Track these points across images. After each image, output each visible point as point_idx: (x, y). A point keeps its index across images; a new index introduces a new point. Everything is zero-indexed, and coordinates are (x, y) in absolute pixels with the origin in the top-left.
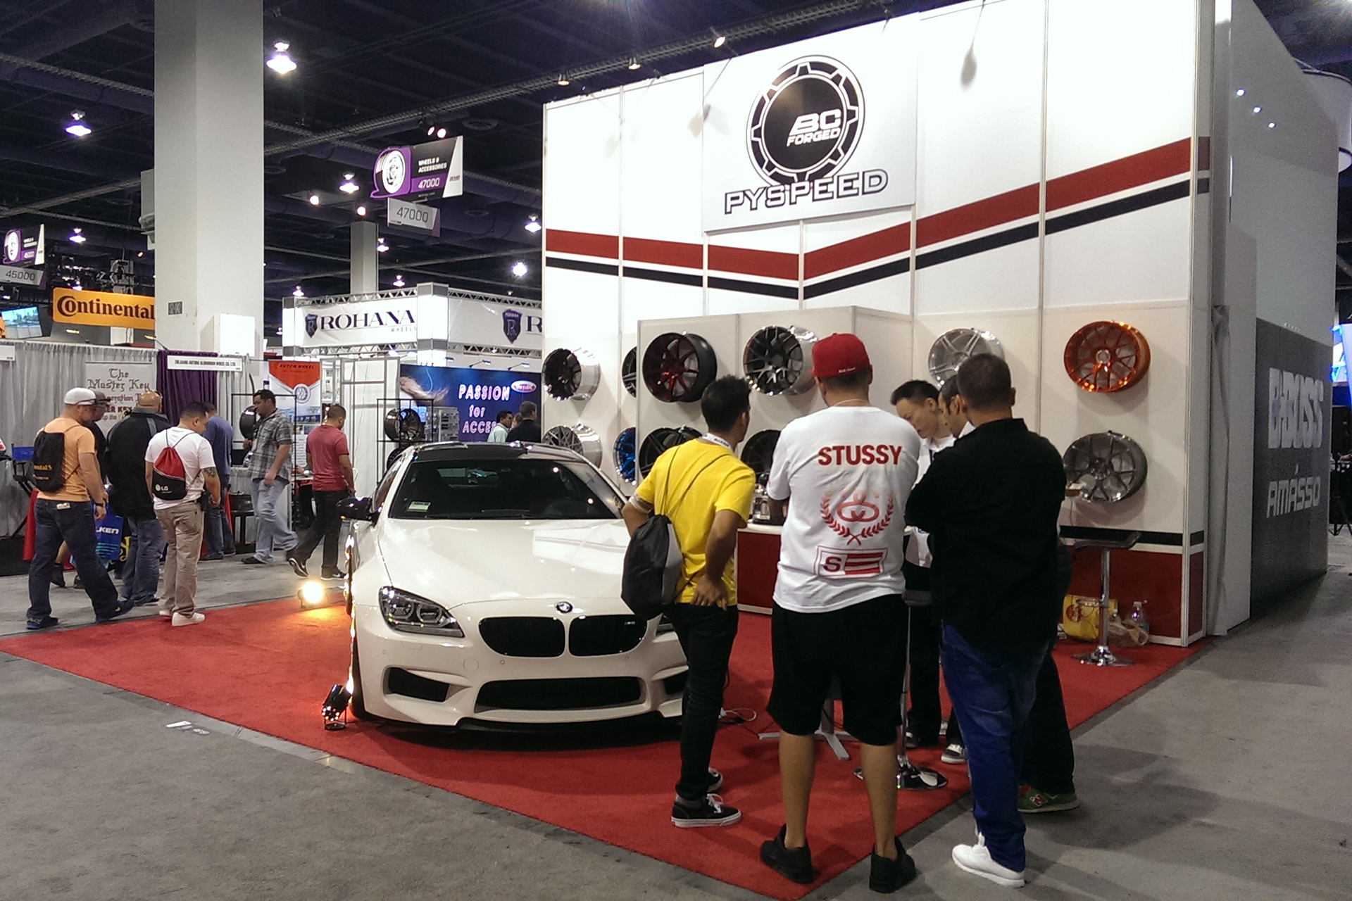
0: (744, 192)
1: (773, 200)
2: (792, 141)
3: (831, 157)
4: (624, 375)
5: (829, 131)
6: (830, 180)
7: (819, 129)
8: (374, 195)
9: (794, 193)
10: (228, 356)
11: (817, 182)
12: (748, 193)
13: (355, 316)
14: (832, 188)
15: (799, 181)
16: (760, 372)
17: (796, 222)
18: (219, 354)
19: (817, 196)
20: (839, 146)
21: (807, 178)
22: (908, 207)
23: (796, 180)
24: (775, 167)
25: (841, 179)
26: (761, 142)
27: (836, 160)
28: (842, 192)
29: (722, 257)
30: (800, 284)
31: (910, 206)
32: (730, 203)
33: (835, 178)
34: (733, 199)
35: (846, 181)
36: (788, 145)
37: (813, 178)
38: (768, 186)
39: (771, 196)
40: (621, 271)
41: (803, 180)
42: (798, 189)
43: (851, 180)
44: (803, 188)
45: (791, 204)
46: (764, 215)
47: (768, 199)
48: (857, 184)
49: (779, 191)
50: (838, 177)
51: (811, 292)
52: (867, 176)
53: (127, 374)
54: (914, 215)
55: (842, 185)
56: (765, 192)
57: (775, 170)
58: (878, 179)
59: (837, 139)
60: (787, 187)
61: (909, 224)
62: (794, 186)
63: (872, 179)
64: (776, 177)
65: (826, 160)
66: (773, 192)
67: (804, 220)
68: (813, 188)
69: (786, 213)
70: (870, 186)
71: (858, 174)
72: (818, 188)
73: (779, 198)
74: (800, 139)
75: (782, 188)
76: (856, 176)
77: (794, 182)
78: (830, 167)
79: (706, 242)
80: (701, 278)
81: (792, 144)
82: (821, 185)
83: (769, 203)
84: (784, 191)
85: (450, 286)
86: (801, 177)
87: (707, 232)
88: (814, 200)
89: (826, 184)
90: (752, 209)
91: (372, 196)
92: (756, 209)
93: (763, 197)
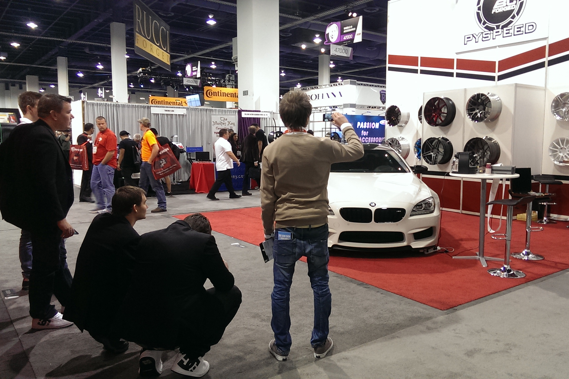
0: (472, 35)
1: (485, 38)
2: (494, 11)
3: (511, 18)
4: (419, 116)
5: (511, 6)
6: (511, 28)
7: (507, 6)
8: (326, 43)
9: (495, 34)
10: (264, 112)
11: (505, 29)
12: (474, 35)
13: (318, 95)
14: (511, 31)
15: (497, 29)
16: (473, 113)
17: (495, 47)
18: (261, 111)
19: (505, 35)
20: (515, 12)
21: (500, 27)
22: (545, 39)
23: (496, 28)
24: (486, 23)
25: (516, 27)
26: (481, 13)
27: (513, 19)
28: (516, 33)
29: (462, 64)
30: (496, 74)
31: (546, 38)
32: (466, 40)
33: (513, 27)
34: (468, 38)
35: (518, 28)
36: (493, 13)
37: (503, 27)
38: (483, 31)
39: (484, 36)
40: (419, 71)
41: (499, 28)
42: (496, 32)
43: (520, 28)
44: (498, 32)
45: (493, 39)
46: (482, 45)
47: (483, 37)
48: (523, 29)
49: (488, 34)
50: (514, 26)
51: (501, 78)
52: (527, 25)
53: (227, 119)
54: (548, 42)
55: (516, 30)
56: (482, 34)
57: (487, 24)
58: (532, 27)
59: (514, 10)
60: (492, 32)
61: (545, 46)
62: (495, 31)
63: (529, 27)
64: (487, 28)
65: (509, 19)
66: (485, 34)
67: (498, 46)
68: (503, 32)
69: (491, 43)
70: (528, 30)
71: (523, 25)
72: (505, 32)
73: (488, 37)
74: (498, 10)
75: (489, 32)
76: (522, 26)
77: (495, 29)
78: (511, 22)
79: (455, 57)
80: (453, 73)
81: (494, 13)
82: (507, 30)
83: (484, 39)
84: (490, 34)
85: (357, 81)
86: (498, 27)
87: (456, 53)
88: (503, 37)
89: (509, 30)
90: (476, 42)
91: (325, 44)
92: (478, 42)
93: (481, 37)
